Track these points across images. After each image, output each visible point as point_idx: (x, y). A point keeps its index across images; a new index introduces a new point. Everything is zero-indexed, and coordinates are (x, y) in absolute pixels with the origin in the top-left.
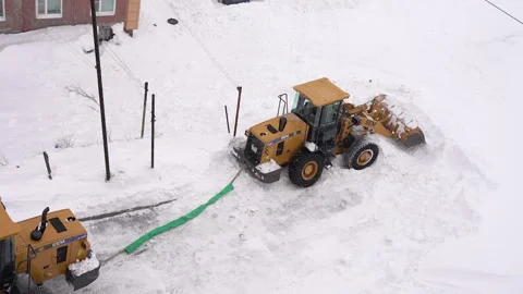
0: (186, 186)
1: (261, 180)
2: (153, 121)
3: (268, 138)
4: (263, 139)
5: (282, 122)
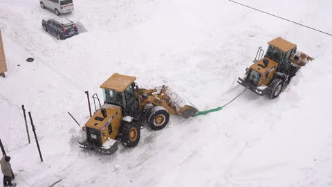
1: (108, 154)
2: (34, 130)
3: (101, 126)
4: (97, 127)
5: (103, 111)
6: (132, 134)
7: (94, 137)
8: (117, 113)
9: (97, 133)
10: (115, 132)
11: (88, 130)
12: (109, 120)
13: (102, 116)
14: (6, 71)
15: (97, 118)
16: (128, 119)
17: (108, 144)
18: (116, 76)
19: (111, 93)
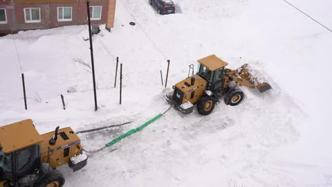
0: (139, 114)
1: (183, 113)
2: (121, 78)
3: (186, 90)
4: (183, 90)
5: (193, 80)
6: (207, 105)
7: (179, 96)
8: (202, 85)
9: (182, 94)
10: (195, 99)
11: (176, 89)
12: (194, 88)
13: (190, 83)
14: (112, 27)
15: (186, 84)
16: (209, 93)
17: (187, 105)
18: (213, 57)
19: (205, 68)
